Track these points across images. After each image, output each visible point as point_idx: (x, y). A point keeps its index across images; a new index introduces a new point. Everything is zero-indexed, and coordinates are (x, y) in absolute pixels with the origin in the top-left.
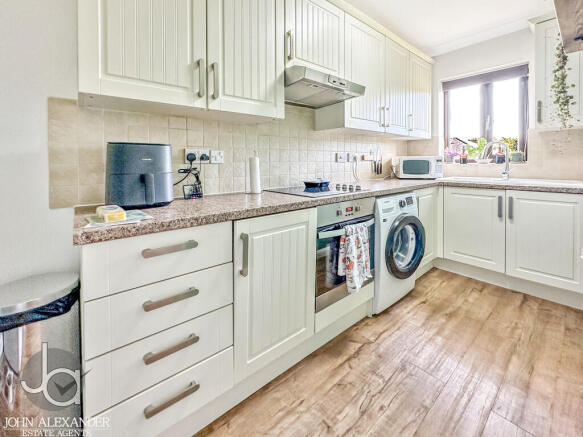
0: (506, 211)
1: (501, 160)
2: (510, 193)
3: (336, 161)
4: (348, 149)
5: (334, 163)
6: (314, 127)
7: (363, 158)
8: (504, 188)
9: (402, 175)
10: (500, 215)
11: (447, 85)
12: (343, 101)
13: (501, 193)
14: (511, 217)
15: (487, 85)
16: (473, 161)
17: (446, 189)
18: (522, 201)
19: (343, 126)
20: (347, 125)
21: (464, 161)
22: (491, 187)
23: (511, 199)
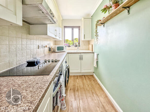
0: (81, 58)
1: (76, 46)
2: (82, 54)
3: (38, 48)
4: (42, 43)
5: (37, 49)
6: (29, 33)
7: (46, 46)
8: (81, 53)
9: (57, 51)
10: (80, 59)
11: (65, 27)
12: (47, 24)
13: (80, 54)
14: (82, 59)
15: (73, 29)
16: (71, 46)
17: (69, 54)
18: (84, 56)
19: (47, 35)
20: (48, 35)
21: (69, 46)
22: (78, 53)
23: (82, 55)
